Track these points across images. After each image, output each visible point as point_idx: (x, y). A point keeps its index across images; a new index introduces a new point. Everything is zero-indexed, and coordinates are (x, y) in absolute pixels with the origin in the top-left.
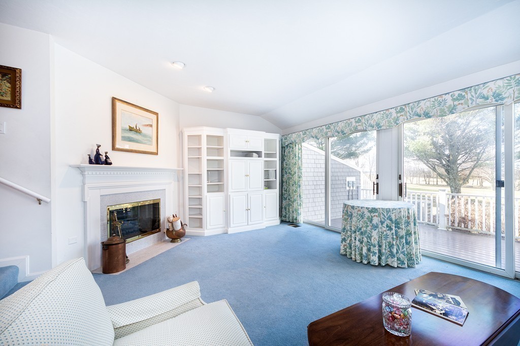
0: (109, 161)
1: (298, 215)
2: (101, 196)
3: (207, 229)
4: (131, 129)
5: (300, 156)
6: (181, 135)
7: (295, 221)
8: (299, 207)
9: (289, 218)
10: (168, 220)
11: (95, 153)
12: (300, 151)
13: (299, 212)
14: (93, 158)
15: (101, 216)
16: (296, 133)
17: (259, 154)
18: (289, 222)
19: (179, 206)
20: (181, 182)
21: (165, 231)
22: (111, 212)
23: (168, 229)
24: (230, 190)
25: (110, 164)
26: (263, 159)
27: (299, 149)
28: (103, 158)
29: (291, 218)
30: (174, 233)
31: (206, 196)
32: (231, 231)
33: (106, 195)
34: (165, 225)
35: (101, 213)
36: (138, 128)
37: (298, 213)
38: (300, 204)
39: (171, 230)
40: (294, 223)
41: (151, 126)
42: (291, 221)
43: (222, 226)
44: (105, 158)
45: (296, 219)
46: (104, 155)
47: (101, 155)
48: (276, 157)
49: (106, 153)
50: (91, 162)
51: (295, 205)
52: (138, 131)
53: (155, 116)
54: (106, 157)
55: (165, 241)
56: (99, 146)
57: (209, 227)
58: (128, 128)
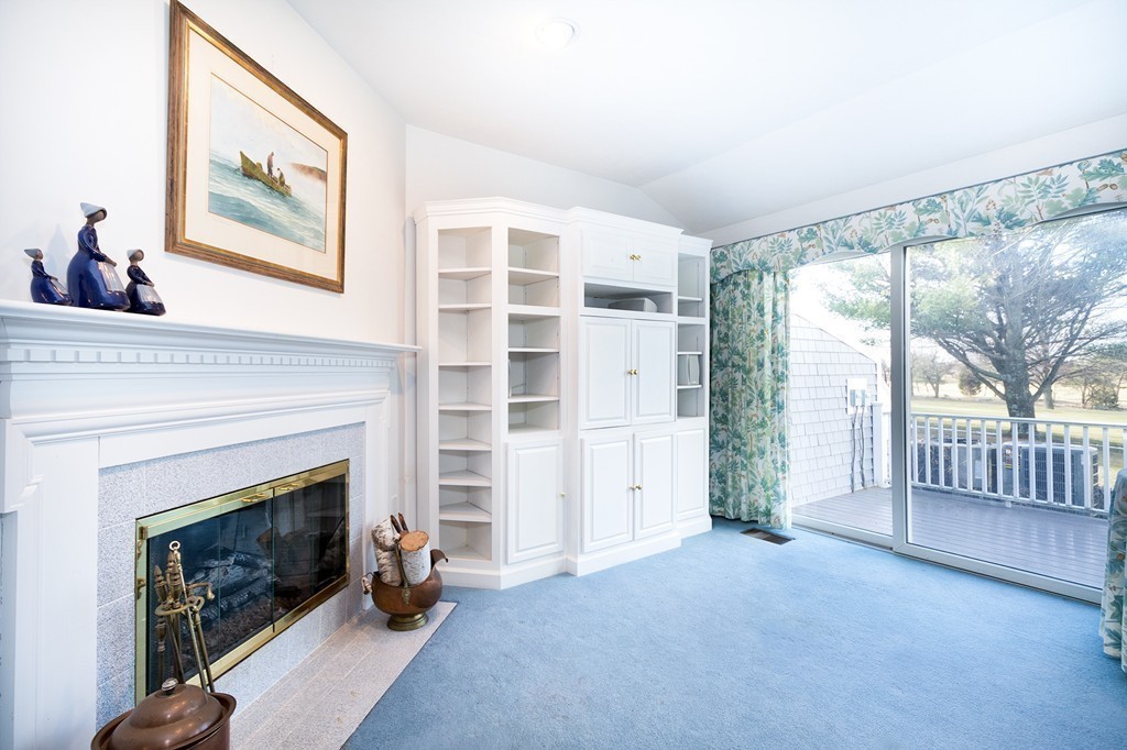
0: (146, 296)
1: (778, 500)
2: (103, 471)
3: (506, 562)
4: (249, 171)
5: (780, 309)
6: (411, 229)
7: (762, 520)
8: (780, 475)
9: (737, 506)
10: (376, 540)
11: (73, 249)
12: (780, 295)
13: (781, 490)
14: (59, 271)
15: (104, 575)
16: (770, 239)
17: (660, 300)
18: (738, 519)
19: (401, 479)
20: (408, 395)
21: (368, 582)
22: (156, 548)
23: (377, 576)
24: (583, 423)
25: (157, 309)
26: (673, 318)
27: (776, 290)
28: (116, 278)
29: (744, 508)
30: (407, 594)
31: (506, 445)
32: (585, 566)
33: (132, 466)
34: (365, 561)
35: (101, 559)
36: (276, 174)
37: (777, 493)
38: (783, 463)
39: (388, 578)
40: (758, 526)
41: (323, 176)
42: (745, 518)
43: (554, 548)
44: (126, 281)
45: (768, 513)
46: (123, 265)
47: (102, 258)
48: (704, 316)
49: (135, 257)
50: (42, 289)
51: (762, 467)
52: (276, 186)
53: (336, 142)
54: (137, 276)
55: (365, 620)
56: (96, 216)
57: (513, 555)
58: (238, 162)
